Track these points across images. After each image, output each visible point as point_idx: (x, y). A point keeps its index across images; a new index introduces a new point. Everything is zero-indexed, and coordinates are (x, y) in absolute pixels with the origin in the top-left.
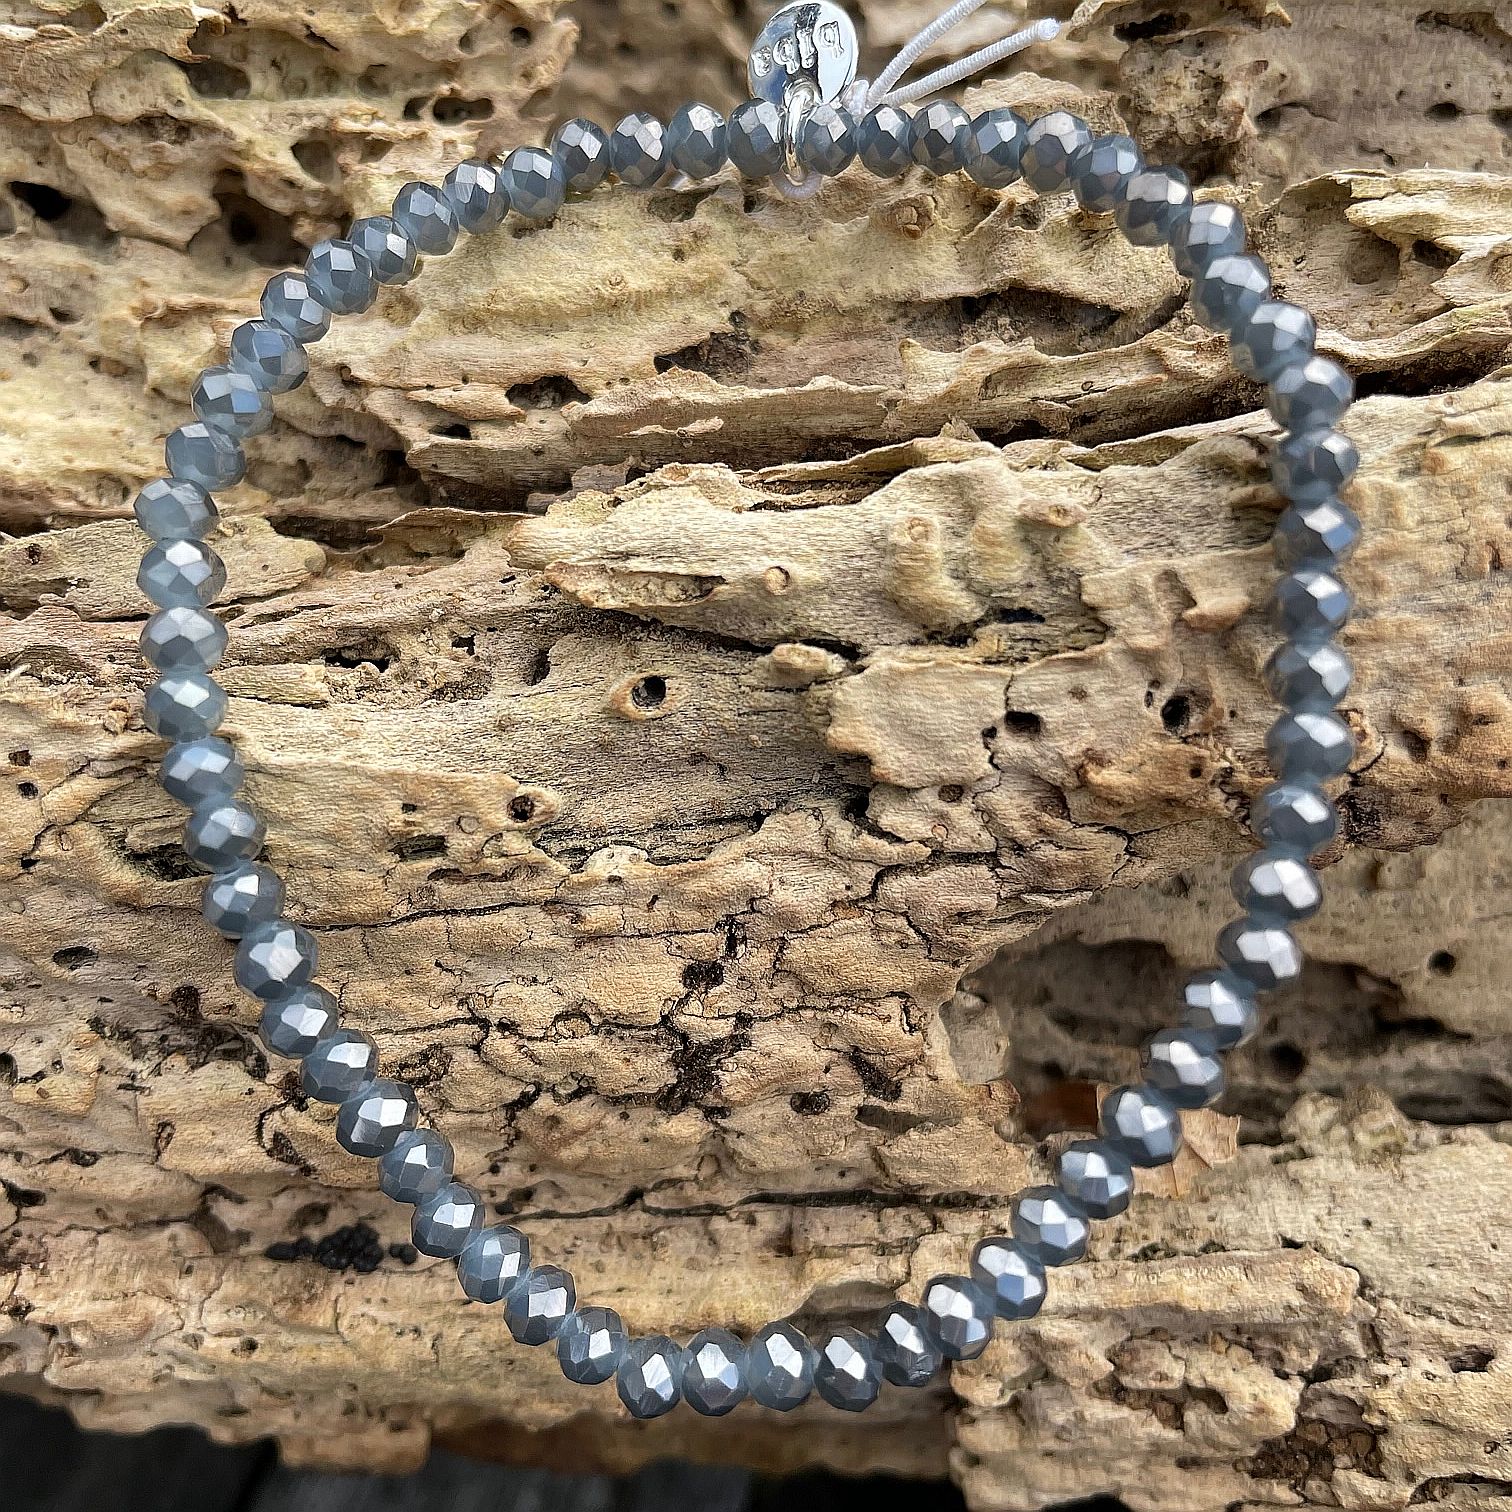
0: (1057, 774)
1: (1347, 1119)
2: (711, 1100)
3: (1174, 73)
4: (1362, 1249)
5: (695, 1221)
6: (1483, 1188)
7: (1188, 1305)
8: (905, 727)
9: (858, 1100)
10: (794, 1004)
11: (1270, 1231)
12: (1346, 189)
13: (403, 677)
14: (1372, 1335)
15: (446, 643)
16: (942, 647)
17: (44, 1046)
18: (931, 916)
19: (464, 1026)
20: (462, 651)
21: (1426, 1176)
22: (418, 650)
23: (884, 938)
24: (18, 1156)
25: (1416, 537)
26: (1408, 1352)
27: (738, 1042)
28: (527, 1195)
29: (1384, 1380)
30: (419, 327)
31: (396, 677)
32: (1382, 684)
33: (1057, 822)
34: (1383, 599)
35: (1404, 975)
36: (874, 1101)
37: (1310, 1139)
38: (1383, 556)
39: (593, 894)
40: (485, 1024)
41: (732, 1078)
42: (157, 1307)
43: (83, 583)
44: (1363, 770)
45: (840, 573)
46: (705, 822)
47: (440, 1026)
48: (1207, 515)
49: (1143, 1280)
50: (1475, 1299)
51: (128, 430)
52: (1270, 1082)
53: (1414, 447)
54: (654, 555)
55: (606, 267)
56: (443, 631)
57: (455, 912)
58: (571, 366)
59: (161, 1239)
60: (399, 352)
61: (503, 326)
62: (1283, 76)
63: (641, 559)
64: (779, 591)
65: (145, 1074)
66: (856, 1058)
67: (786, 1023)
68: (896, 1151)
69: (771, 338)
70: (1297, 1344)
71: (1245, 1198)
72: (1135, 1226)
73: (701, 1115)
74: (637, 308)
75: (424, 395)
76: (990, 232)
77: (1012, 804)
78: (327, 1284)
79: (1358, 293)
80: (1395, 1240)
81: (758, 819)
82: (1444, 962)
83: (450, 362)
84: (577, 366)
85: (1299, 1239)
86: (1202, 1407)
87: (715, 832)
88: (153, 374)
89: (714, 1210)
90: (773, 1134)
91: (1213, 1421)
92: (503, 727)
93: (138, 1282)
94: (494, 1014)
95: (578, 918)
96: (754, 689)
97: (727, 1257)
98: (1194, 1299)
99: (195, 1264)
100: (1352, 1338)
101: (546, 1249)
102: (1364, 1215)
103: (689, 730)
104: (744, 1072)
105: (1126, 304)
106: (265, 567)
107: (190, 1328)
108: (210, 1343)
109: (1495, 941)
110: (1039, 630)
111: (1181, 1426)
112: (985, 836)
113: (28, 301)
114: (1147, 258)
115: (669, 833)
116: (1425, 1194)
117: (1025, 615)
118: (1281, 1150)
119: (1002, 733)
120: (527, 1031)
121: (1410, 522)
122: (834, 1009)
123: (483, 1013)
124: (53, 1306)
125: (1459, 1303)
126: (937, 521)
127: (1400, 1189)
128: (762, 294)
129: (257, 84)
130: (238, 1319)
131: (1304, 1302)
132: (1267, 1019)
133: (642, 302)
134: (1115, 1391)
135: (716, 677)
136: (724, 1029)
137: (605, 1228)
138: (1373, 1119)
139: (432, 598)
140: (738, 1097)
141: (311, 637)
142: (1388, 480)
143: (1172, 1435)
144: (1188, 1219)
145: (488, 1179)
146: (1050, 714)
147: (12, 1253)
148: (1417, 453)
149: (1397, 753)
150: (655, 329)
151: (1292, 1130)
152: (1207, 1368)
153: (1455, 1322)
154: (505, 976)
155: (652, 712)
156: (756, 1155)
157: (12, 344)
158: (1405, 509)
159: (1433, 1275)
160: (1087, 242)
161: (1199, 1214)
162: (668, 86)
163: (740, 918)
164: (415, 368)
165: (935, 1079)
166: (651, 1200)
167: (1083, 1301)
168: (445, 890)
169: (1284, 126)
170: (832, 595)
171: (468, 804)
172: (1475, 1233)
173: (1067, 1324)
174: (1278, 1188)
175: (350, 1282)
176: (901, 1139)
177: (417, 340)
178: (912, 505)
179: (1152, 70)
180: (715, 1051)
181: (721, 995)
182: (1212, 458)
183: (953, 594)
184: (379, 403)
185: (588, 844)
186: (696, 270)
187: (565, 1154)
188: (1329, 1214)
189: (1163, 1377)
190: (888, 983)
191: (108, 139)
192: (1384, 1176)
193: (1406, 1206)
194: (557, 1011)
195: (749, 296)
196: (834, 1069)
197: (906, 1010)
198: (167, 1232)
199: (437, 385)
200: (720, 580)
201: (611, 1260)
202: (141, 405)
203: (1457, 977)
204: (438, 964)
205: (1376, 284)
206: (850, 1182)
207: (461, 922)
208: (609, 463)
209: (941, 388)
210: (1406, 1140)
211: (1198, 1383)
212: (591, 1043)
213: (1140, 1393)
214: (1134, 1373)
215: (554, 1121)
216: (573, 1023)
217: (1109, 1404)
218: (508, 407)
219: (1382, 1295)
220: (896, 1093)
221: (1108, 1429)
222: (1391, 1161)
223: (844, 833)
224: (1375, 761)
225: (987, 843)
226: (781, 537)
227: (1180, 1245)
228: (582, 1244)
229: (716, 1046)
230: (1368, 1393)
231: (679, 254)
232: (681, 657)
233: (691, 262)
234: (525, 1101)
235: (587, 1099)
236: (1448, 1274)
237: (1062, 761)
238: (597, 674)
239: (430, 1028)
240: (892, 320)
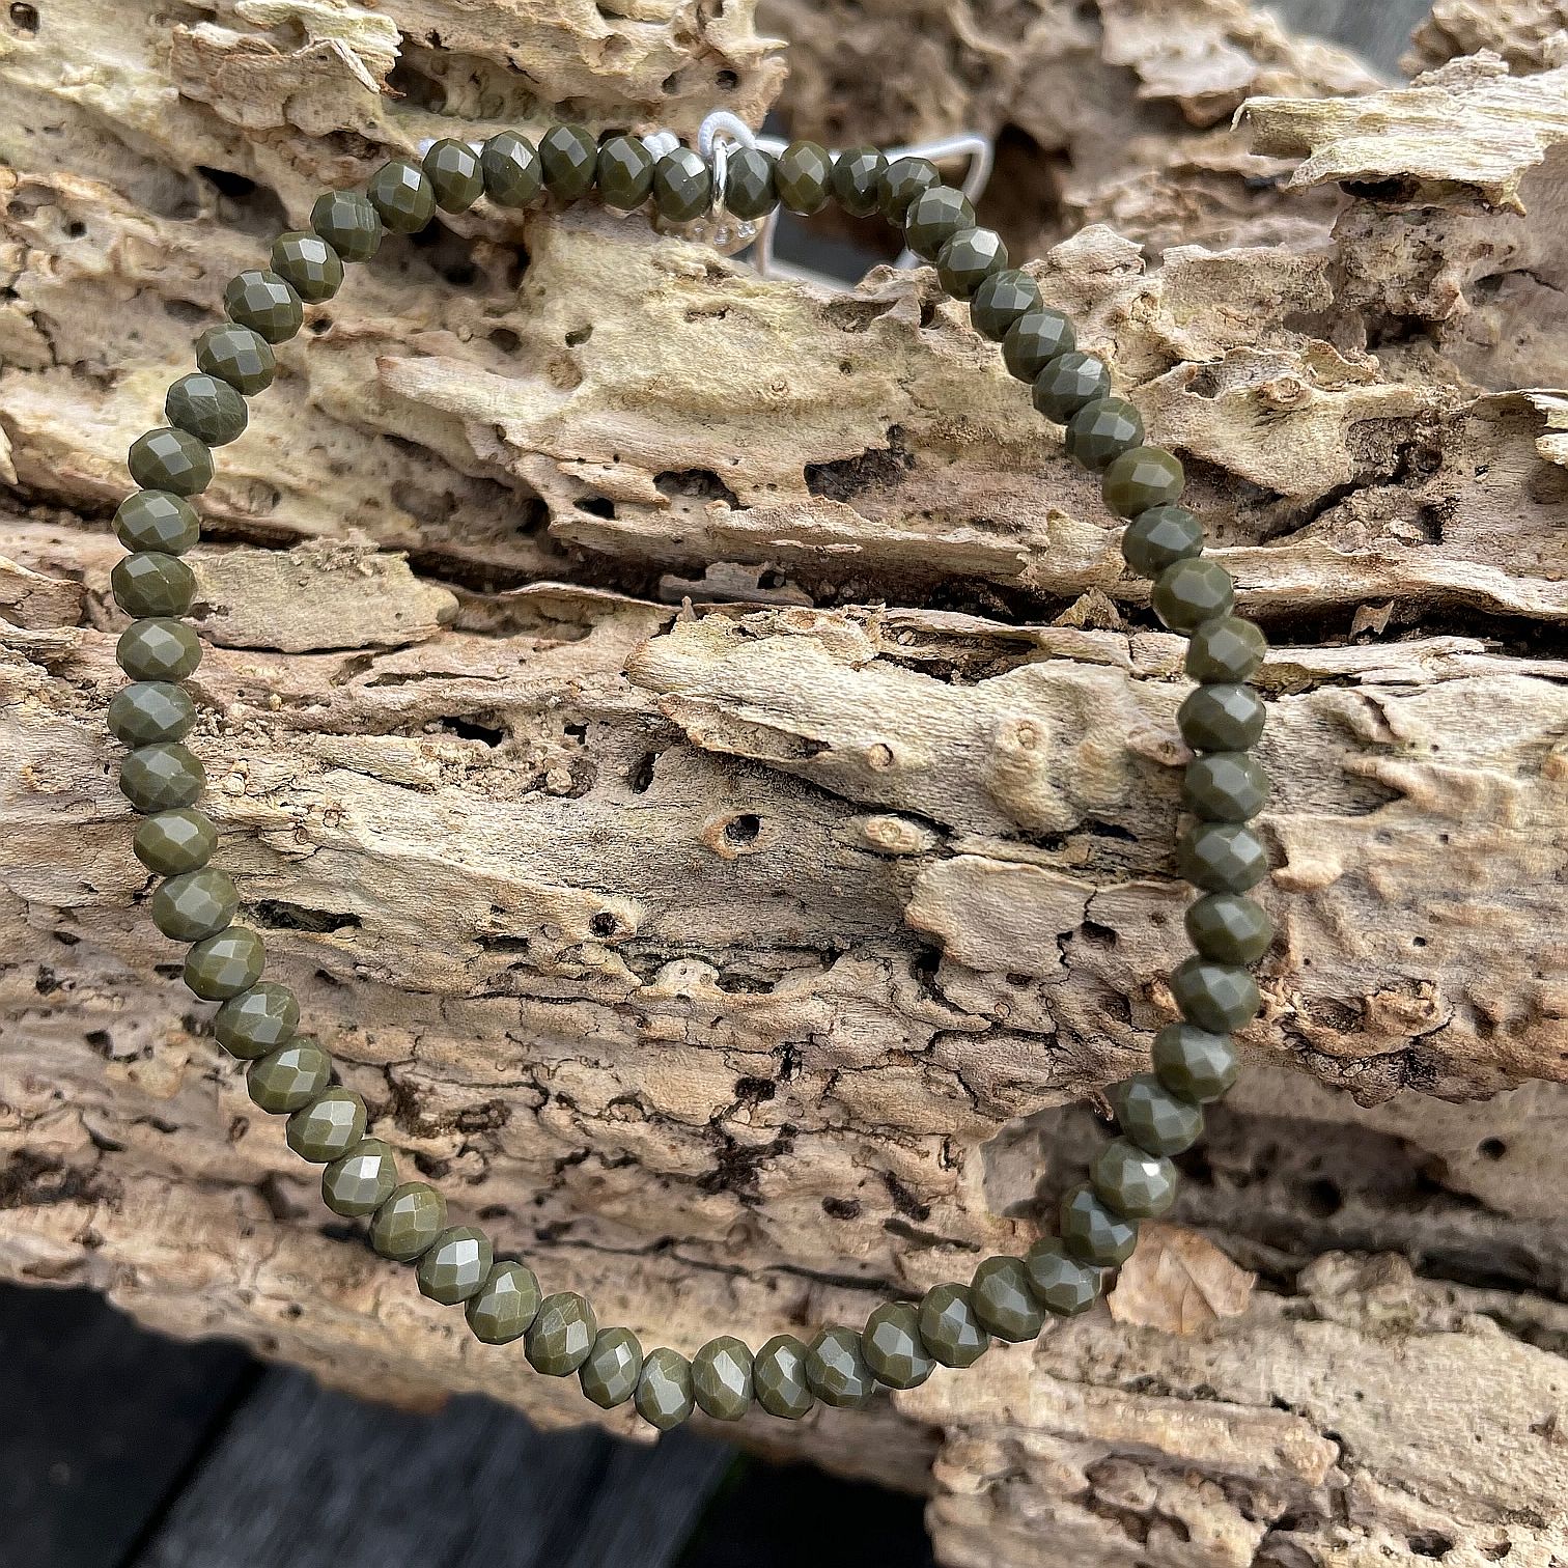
0: (1124, 985)
1: (1365, 1286)
2: (747, 1190)
3: (1390, 242)
4: (1349, 1419)
5: (720, 1276)
6: (1481, 1382)
7: (1169, 1449)
8: (980, 917)
9: (888, 1214)
10: (840, 1125)
11: (1263, 1387)
12: (1542, 416)
13: (513, 754)
14: (1341, 1500)
15: (559, 729)
16: (1032, 848)
17: (139, 1032)
18: (981, 1079)
19: (526, 1089)
20: (572, 739)
21: (1427, 1361)
22: (532, 733)
23: (933, 1088)
24: (105, 1114)
25: (1522, 837)
26: (1372, 1524)
27: (780, 1148)
28: (567, 1227)
29: (1343, 1545)
30: (579, 398)
31: (507, 753)
32: (1461, 962)
33: (1118, 1025)
34: (1477, 888)
35: (1452, 1154)
36: (902, 1217)
37: (1324, 1297)
38: (1484, 850)
39: (661, 1006)
40: (545, 1093)
41: (769, 1177)
42: (216, 1264)
43: (223, 611)
44: (1426, 1035)
45: (943, 759)
46: (779, 948)
47: (503, 1086)
48: (1318, 770)
49: (1131, 1414)
50: (1449, 1483)
51: (286, 438)
52: (1302, 1215)
53: (1540, 746)
54: (766, 707)
55: (771, 371)
56: (558, 717)
57: (528, 997)
58: (722, 464)
59: (227, 1199)
60: (554, 423)
61: (661, 410)
62: (1511, 249)
63: (753, 708)
64: (881, 769)
65: (228, 1071)
66: (891, 1181)
67: (829, 1140)
68: (916, 1265)
69: (925, 457)
70: (1269, 1494)
71: (1247, 1348)
72: (1135, 1358)
73: (737, 1199)
74: (796, 414)
75: (573, 468)
76: (1163, 391)
77: (1075, 1001)
78: (372, 1272)
79: (1534, 516)
80: (1383, 1417)
81: (830, 957)
82: (1495, 1149)
83: (604, 439)
84: (727, 464)
85: (1290, 1401)
86: (1167, 1530)
87: (786, 960)
88: (315, 392)
89: (738, 1271)
90: (803, 1227)
91: (1175, 1547)
92: (598, 839)
93: (201, 1236)
94: (555, 1085)
95: (643, 1022)
96: (844, 845)
97: (745, 1315)
98: (1176, 1443)
99: (257, 1228)
100: (1322, 1501)
101: (578, 1276)
102: (1357, 1387)
103: (777, 870)
104: (782, 1174)
105: (1292, 489)
106: (398, 615)
107: (244, 1286)
108: (260, 1303)
109: (1549, 1139)
110: (1130, 847)
111: (1144, 1541)
112: (1046, 1020)
113: (203, 287)
114: (1322, 447)
115: (746, 953)
116: (1422, 1378)
117: (1119, 832)
118: (1293, 1302)
119: (1078, 938)
120: (583, 1108)
121: (1518, 822)
122: (877, 1136)
123: (545, 1083)
124: (123, 1245)
125: (1431, 1484)
126: (1046, 727)
127: (1398, 1368)
128: (924, 412)
129: (453, 100)
130: (288, 1287)
131: (1279, 1466)
132: (1311, 1156)
133: (801, 410)
134: (1089, 1501)
135: (809, 825)
136: (767, 1137)
137: (634, 1266)
138: (1388, 1292)
139: (552, 685)
140: (772, 1194)
141: (430, 705)
142: (1507, 778)
143: (1134, 1546)
144: (1187, 1357)
145: (533, 1210)
146: (1128, 933)
147: (92, 1185)
148: (1541, 752)
149: (1463, 1026)
150: (811, 436)
151: (1307, 1285)
152: (1176, 1499)
153: (1424, 1500)
154: (569, 1054)
155: (741, 848)
156: (783, 1240)
157: (184, 327)
158: (1515, 808)
159: (1413, 1455)
160: (1264, 418)
161: (1198, 1356)
162: (887, 50)
163: (798, 1047)
164: (569, 438)
165: (964, 1210)
166: (682, 1251)
167: (1070, 1426)
168: (522, 980)
169: (1504, 291)
170: (933, 778)
171: (554, 916)
172: (1462, 1423)
173: (1051, 1441)
174: (1281, 1345)
175: (394, 1273)
176: (923, 1255)
177: (575, 411)
178: (1026, 704)
179: (1369, 233)
180: (757, 1153)
181: (770, 1109)
182: (1334, 714)
183: (1051, 803)
184: (528, 468)
185: (664, 952)
186: (861, 386)
187: (605, 1208)
188: (1325, 1379)
189: (1134, 1499)
190: (932, 1126)
191: (298, 148)
192: (1386, 1353)
193: (1401, 1386)
194: (613, 1096)
195: (911, 413)
196: (869, 1185)
197: (946, 1146)
198: (234, 1194)
199: (589, 459)
200: (826, 746)
201: (636, 1297)
202: (302, 416)
203: (1504, 1164)
204: (508, 1035)
205: (1556, 509)
206: (868, 1274)
207: (534, 1007)
208: (744, 563)
209: (1081, 565)
210: (1417, 1315)
211: (1166, 1510)
212: (640, 1129)
213: (1110, 1507)
214: (1109, 1489)
215: (599, 1182)
216: (627, 1108)
217: (1080, 1509)
218: (655, 494)
219: (1359, 1464)
220: (923, 1214)
221: (1075, 1530)
222: (1395, 1341)
223: (909, 990)
224: (1440, 1029)
225: (1047, 1025)
226: (892, 714)
227: (1175, 1383)
228: (612, 1277)
229: (759, 1150)
230: (1325, 1553)
231: (846, 367)
232: (779, 800)
233: (857, 378)
234: (575, 1160)
235: (632, 1168)
236: (1428, 1456)
237: (1128, 974)
238: (695, 798)
239: (494, 1086)
240: (1051, 459)
